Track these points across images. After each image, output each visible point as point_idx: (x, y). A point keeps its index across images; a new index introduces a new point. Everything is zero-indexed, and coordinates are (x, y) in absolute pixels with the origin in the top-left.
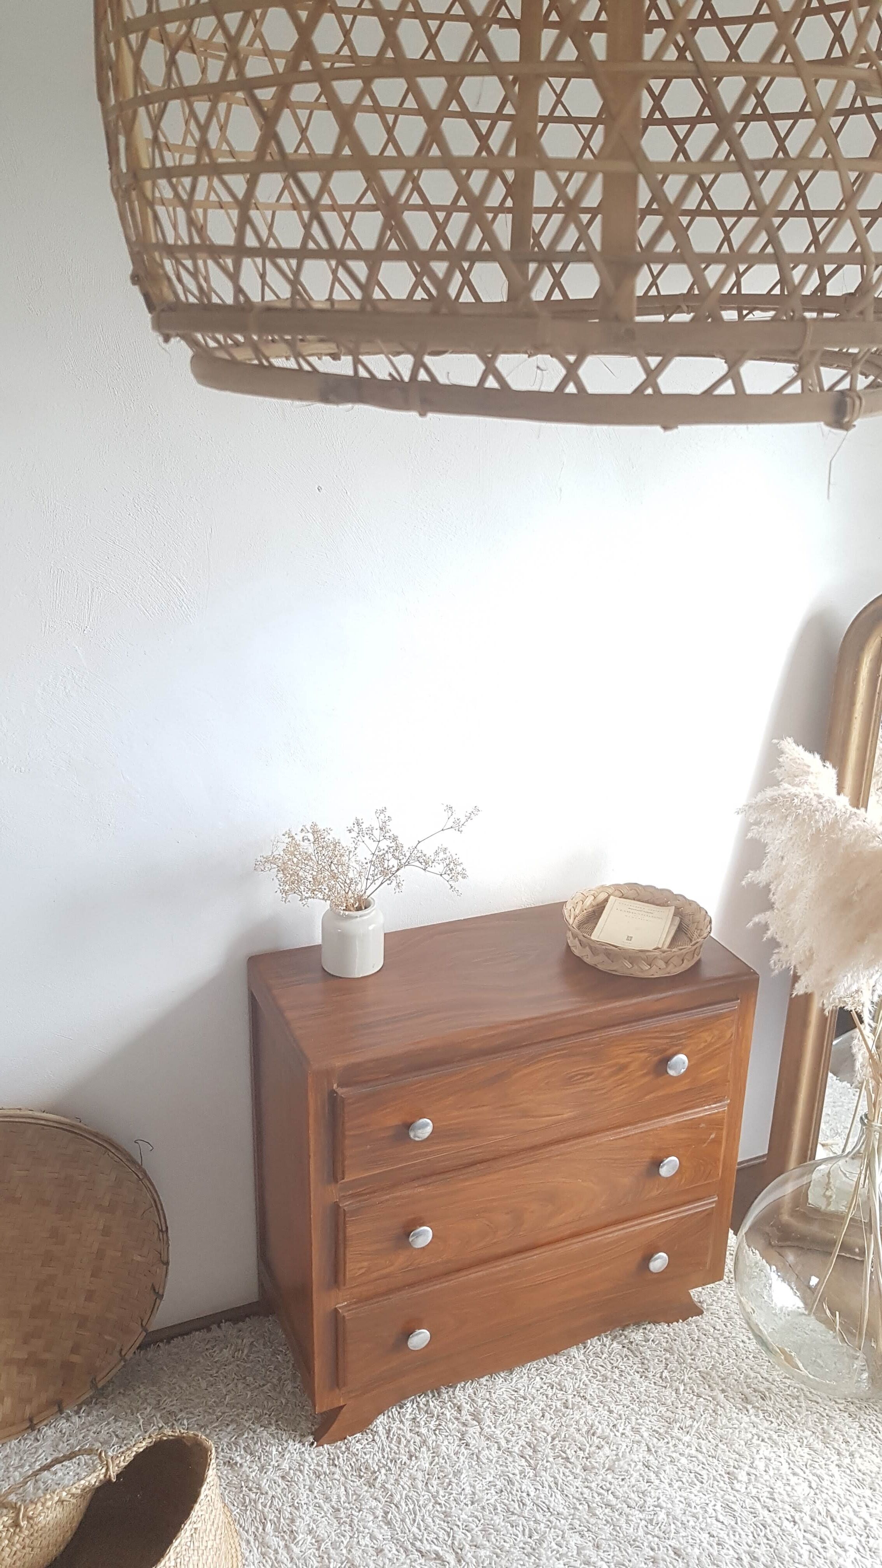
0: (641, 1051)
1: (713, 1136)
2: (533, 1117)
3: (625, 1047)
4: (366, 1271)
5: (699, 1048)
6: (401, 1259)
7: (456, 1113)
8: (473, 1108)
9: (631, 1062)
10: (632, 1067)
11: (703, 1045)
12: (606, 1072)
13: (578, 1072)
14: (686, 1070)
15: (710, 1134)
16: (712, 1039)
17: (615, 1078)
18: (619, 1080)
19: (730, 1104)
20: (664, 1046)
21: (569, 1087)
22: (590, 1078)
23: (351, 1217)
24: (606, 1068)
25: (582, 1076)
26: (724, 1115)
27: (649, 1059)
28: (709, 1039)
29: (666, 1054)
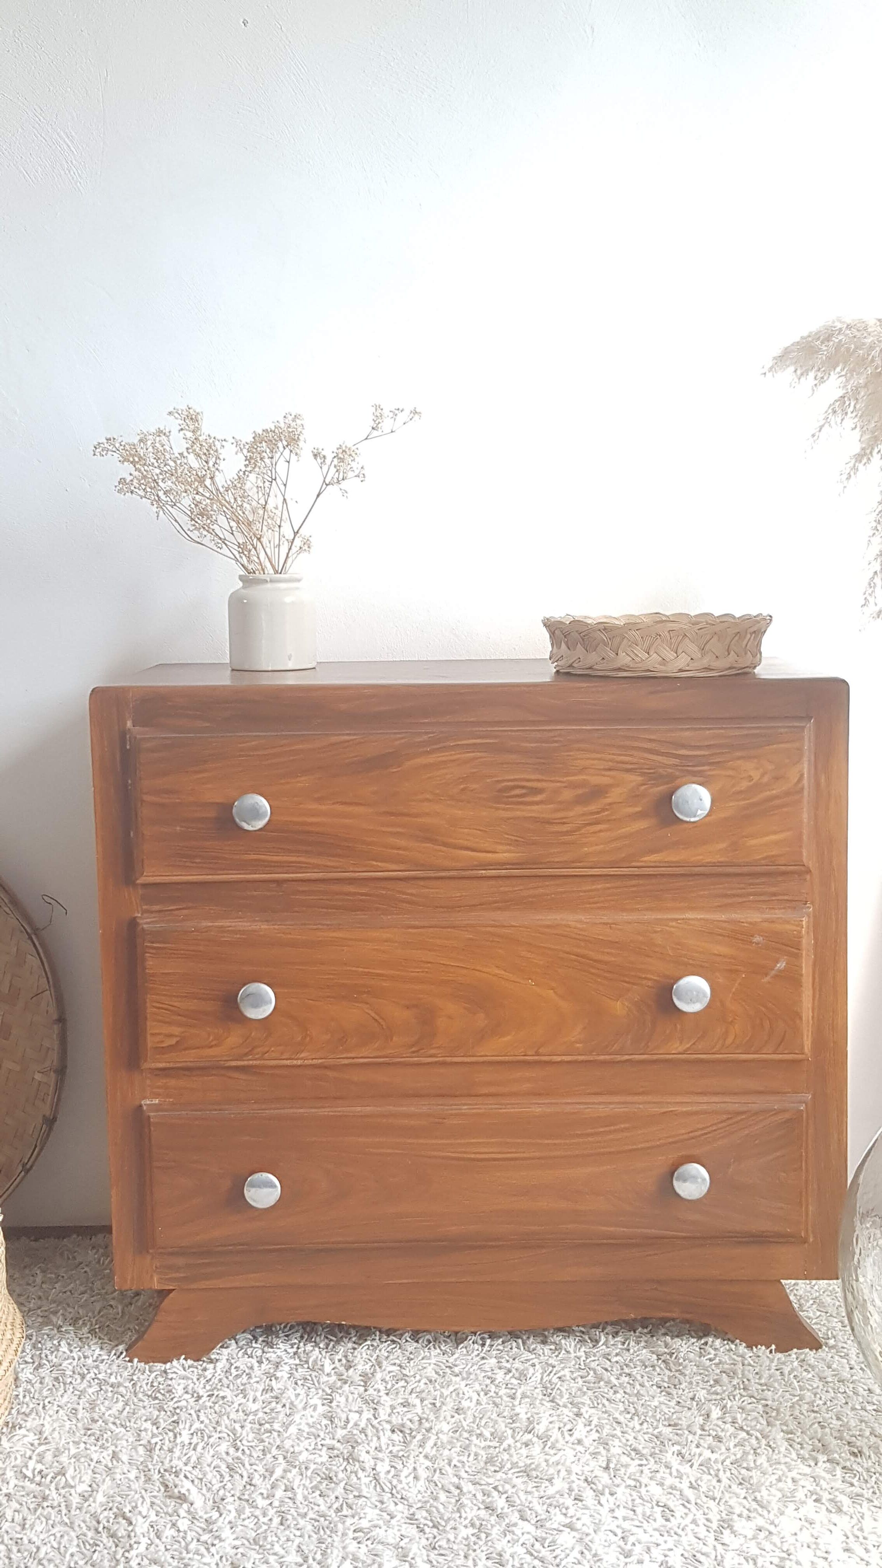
0: (628, 771)
1: (781, 965)
2: (445, 844)
3: (599, 756)
4: (177, 1042)
5: (738, 788)
6: (234, 1038)
7: (314, 806)
8: (342, 803)
9: (611, 786)
10: (615, 795)
11: (745, 784)
12: (568, 795)
13: (516, 783)
14: (708, 815)
15: (777, 963)
16: (763, 775)
17: (585, 809)
18: (592, 813)
19: (815, 917)
20: (670, 771)
21: (503, 806)
22: (538, 798)
23: (153, 943)
24: (565, 787)
25: (524, 791)
26: (800, 932)
27: (643, 788)
28: (756, 775)
29: (671, 778)
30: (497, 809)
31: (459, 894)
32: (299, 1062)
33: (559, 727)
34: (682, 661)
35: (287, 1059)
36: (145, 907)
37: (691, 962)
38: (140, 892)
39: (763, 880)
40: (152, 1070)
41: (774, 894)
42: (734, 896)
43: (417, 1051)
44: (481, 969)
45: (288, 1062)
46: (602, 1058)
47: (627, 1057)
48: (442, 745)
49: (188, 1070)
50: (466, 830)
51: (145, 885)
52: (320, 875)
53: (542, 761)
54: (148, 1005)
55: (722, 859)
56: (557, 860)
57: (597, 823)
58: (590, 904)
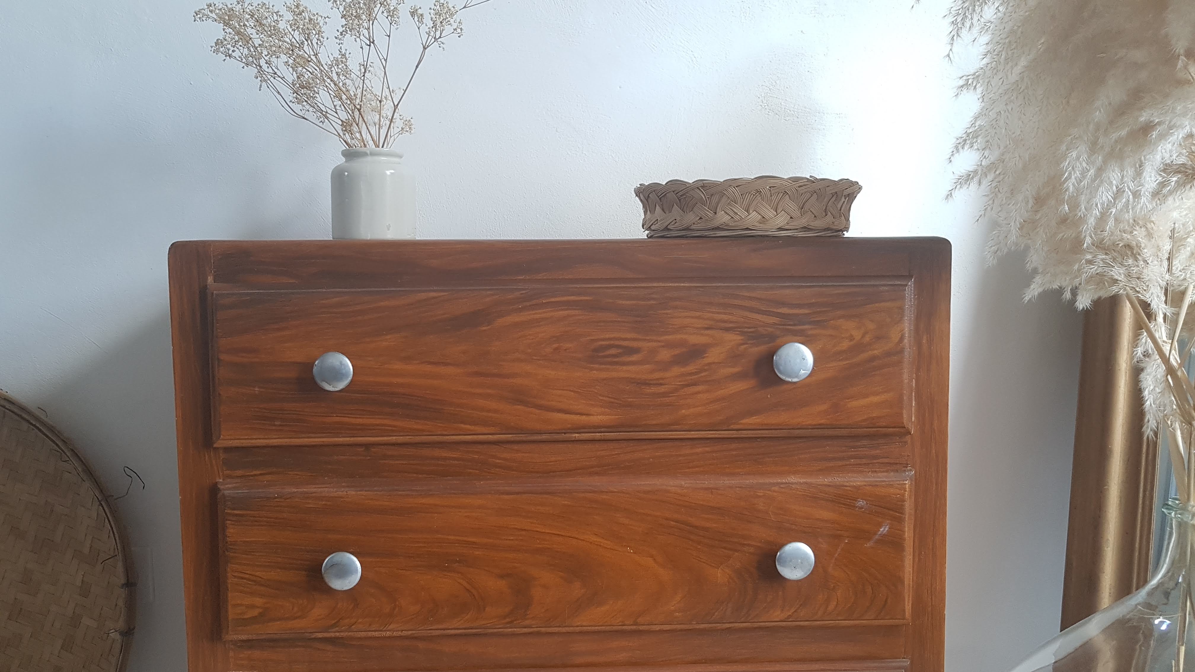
0: (727, 330)
2: (536, 406)
3: (698, 314)
4: (260, 613)
5: (838, 348)
7: (400, 366)
8: (430, 363)
9: (710, 345)
10: (714, 355)
11: (845, 345)
12: (665, 355)
13: (612, 342)
14: (810, 375)
15: (880, 525)
16: (863, 336)
17: (683, 370)
18: (691, 374)
19: (916, 479)
20: (770, 329)
21: (597, 366)
22: (634, 358)
23: (234, 509)
24: (663, 346)
25: (620, 351)
26: (903, 495)
27: (743, 347)
28: (857, 335)
29: (772, 338)
30: (592, 369)
31: (553, 459)
32: (388, 634)
33: (655, 285)
34: (781, 220)
35: (375, 631)
36: (228, 472)
37: (794, 527)
38: (222, 456)
39: (865, 442)
40: (235, 643)
41: (875, 457)
42: (834, 459)
43: (512, 622)
44: (577, 536)
45: (377, 634)
46: (702, 626)
47: (728, 625)
48: (534, 302)
49: (273, 642)
50: (559, 392)
51: (227, 450)
52: (407, 439)
53: (639, 319)
54: (229, 575)
55: (822, 422)
56: (654, 422)
57: (695, 384)
58: (689, 468)
